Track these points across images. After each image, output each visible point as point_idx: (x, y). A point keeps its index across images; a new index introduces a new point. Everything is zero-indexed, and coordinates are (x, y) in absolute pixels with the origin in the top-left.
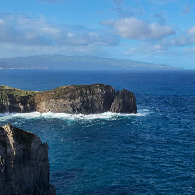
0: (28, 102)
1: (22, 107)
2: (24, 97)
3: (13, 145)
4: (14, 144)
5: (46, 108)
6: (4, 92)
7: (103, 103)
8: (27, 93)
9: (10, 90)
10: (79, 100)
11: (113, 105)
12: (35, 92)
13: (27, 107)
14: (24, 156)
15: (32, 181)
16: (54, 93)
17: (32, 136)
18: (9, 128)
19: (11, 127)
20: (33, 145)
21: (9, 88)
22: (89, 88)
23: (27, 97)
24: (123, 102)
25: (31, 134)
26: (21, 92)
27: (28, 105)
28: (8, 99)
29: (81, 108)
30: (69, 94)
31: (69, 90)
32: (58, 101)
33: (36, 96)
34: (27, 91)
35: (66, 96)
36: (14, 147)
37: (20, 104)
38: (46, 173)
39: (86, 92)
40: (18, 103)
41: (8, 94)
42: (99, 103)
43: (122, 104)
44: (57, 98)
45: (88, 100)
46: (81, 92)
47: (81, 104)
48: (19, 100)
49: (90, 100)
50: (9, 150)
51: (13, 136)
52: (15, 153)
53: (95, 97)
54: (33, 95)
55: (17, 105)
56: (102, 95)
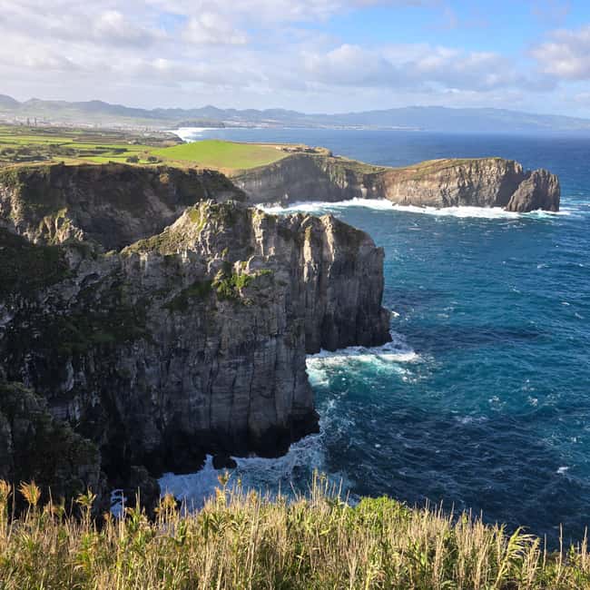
0: (375, 184)
1: (364, 190)
2: (369, 175)
3: (331, 246)
4: (333, 244)
5: (401, 194)
6: (340, 166)
7: (497, 190)
8: (374, 169)
9: (350, 164)
10: (456, 185)
11: (515, 194)
12: (387, 168)
13: (372, 191)
14: (346, 263)
15: (356, 300)
16: (415, 171)
17: (361, 236)
18: (328, 220)
19: (332, 218)
20: (361, 247)
21: (349, 161)
22: (477, 165)
23: (373, 176)
24: (534, 192)
25: (359, 232)
26: (366, 166)
27: (374, 189)
28: (345, 177)
29: (457, 199)
30: (439, 174)
31: (441, 167)
32: (421, 184)
33: (387, 174)
34: (374, 166)
35: (436, 176)
36: (334, 248)
37: (362, 185)
38: (378, 291)
39: (470, 172)
40: (360, 184)
41: (346, 170)
42: (490, 192)
43: (531, 195)
44: (419, 180)
45: (471, 184)
46: (460, 170)
47: (457, 191)
48: (362, 180)
49: (475, 185)
50: (325, 253)
51: (333, 232)
52: (333, 258)
53: (485, 181)
54: (382, 173)
55: (357, 187)
56: (497, 177)
